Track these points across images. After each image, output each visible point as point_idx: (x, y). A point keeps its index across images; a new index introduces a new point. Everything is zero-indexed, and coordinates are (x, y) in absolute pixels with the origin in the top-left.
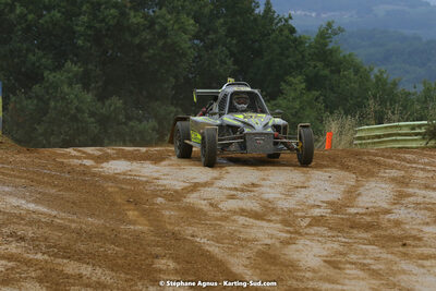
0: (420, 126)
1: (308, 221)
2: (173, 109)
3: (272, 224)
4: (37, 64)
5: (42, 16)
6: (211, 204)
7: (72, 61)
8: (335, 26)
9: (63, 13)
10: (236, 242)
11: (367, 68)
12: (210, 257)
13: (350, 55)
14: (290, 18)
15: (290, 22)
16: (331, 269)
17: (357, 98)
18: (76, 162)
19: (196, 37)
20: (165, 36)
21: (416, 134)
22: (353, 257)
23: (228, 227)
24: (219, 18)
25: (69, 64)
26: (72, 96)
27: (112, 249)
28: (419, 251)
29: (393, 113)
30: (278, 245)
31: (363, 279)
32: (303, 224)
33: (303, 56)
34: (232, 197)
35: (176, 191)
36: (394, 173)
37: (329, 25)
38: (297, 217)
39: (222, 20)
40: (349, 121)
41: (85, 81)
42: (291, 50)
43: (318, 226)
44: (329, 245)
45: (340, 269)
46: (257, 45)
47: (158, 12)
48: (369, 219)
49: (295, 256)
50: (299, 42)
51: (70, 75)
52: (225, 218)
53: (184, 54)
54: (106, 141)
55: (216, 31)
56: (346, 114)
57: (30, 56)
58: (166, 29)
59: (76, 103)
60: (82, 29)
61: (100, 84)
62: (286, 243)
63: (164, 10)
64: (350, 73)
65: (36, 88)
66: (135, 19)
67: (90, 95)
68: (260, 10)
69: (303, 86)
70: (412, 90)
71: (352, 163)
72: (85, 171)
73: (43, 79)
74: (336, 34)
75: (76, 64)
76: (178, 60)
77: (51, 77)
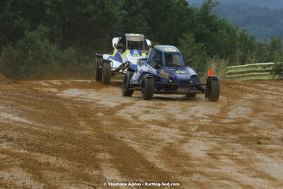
0: (269, 66)
1: (196, 127)
3: (173, 130)
4: (20, 26)
6: (134, 117)
7: (43, 25)
10: (150, 142)
11: (235, 28)
12: (133, 151)
13: (223, 20)
16: (212, 159)
17: (228, 47)
18: (46, 89)
19: (124, 8)
20: (103, 8)
21: (267, 71)
22: (226, 151)
23: (145, 131)
25: (41, 26)
26: (43, 47)
27: (69, 146)
28: (268, 147)
29: (252, 57)
30: (177, 143)
31: (232, 165)
32: (193, 129)
33: (193, 21)
34: (147, 112)
35: (111, 109)
36: (252, 96)
38: (189, 125)
40: (223, 62)
41: (52, 37)
42: (185, 17)
43: (203, 131)
44: (210, 143)
45: (217, 159)
46: (162, 14)
48: (236, 126)
49: (188, 150)
50: (190, 11)
51: (42, 33)
52: (142, 126)
53: (115, 20)
54: (65, 76)
55: (136, 5)
56: (221, 57)
57: (16, 21)
58: (104, 3)
59: (45, 51)
60: (49, 3)
61: (62, 39)
62: (182, 142)
64: (224, 32)
65: (20, 41)
67: (55, 46)
69: (193, 40)
70: (264, 43)
71: (225, 90)
72: (52, 96)
73: (24, 36)
74: (214, 6)
75: (45, 26)
76: (112, 23)
77: (29, 34)
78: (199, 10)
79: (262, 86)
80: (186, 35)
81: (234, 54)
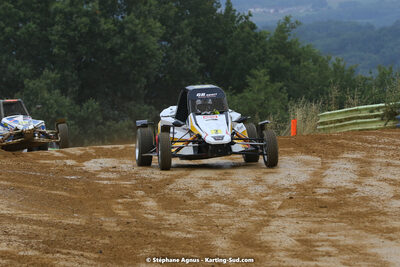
0: (378, 109)
1: (279, 203)
2: (146, 107)
4: (17, 73)
5: (18, 28)
6: (188, 194)
7: (50, 69)
8: (292, 20)
9: (38, 24)
11: (326, 58)
13: (308, 46)
14: (250, 15)
15: (250, 19)
17: (317, 86)
18: (60, 162)
19: (164, 38)
20: (135, 40)
21: (376, 116)
22: (323, 235)
24: (184, 19)
25: (46, 72)
26: (52, 101)
29: (353, 98)
30: (252, 227)
32: (275, 207)
33: (265, 50)
34: (207, 186)
35: (154, 184)
36: (357, 154)
37: (287, 19)
39: (186, 21)
41: (63, 86)
42: (253, 45)
47: (127, 18)
49: (269, 238)
50: (259, 37)
51: (49, 81)
52: (202, 206)
53: (153, 56)
54: (86, 141)
55: (182, 33)
57: (10, 66)
58: (134, 33)
59: (56, 108)
60: (57, 38)
61: (77, 88)
63: (132, 15)
64: (310, 63)
66: (106, 25)
67: (68, 99)
68: (221, 10)
69: (267, 78)
70: (370, 76)
71: (317, 147)
73: (23, 86)
74: (293, 27)
75: (53, 71)
76: (148, 62)
77: (31, 84)
78: (272, 34)
79: (369, 138)
80: (255, 72)
81: (327, 94)
